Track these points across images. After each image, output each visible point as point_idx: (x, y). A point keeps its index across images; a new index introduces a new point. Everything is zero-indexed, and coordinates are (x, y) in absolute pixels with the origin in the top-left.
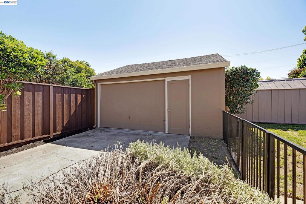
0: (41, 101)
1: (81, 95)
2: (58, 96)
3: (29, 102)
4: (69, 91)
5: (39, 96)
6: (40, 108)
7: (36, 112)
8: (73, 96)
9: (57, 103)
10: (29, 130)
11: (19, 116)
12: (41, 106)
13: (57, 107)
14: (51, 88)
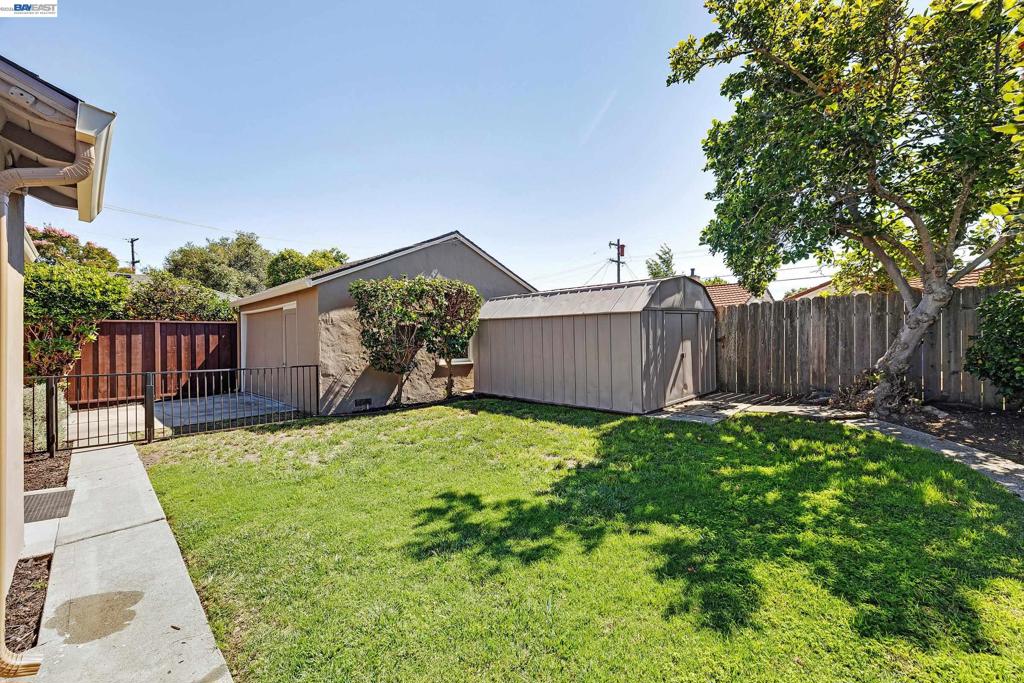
0: (140, 347)
1: (216, 337)
2: (170, 340)
3: (122, 347)
4: (192, 330)
5: (137, 339)
6: (140, 356)
7: (133, 362)
8: (200, 339)
9: (168, 348)
10: (122, 386)
11: (109, 366)
12: (140, 353)
13: (169, 355)
14: (158, 327)
